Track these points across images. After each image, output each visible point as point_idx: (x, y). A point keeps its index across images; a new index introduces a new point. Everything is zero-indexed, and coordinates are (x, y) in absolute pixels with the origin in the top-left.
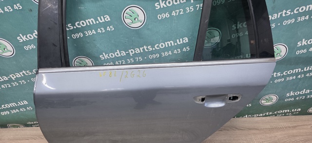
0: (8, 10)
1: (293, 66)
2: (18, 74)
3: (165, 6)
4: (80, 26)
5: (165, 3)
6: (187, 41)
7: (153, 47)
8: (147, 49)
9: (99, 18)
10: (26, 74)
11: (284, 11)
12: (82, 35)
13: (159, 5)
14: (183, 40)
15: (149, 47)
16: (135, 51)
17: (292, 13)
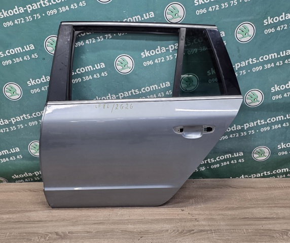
0: (26, 59)
1: (274, 113)
2: (19, 118)
3: (149, 55)
4: (80, 73)
5: (149, 53)
6: (169, 85)
7: (140, 90)
8: (135, 92)
9: (96, 65)
10: (25, 118)
11: (250, 60)
12: (80, 80)
13: (145, 54)
14: (165, 84)
15: (136, 91)
16: (124, 94)
17: (258, 61)
